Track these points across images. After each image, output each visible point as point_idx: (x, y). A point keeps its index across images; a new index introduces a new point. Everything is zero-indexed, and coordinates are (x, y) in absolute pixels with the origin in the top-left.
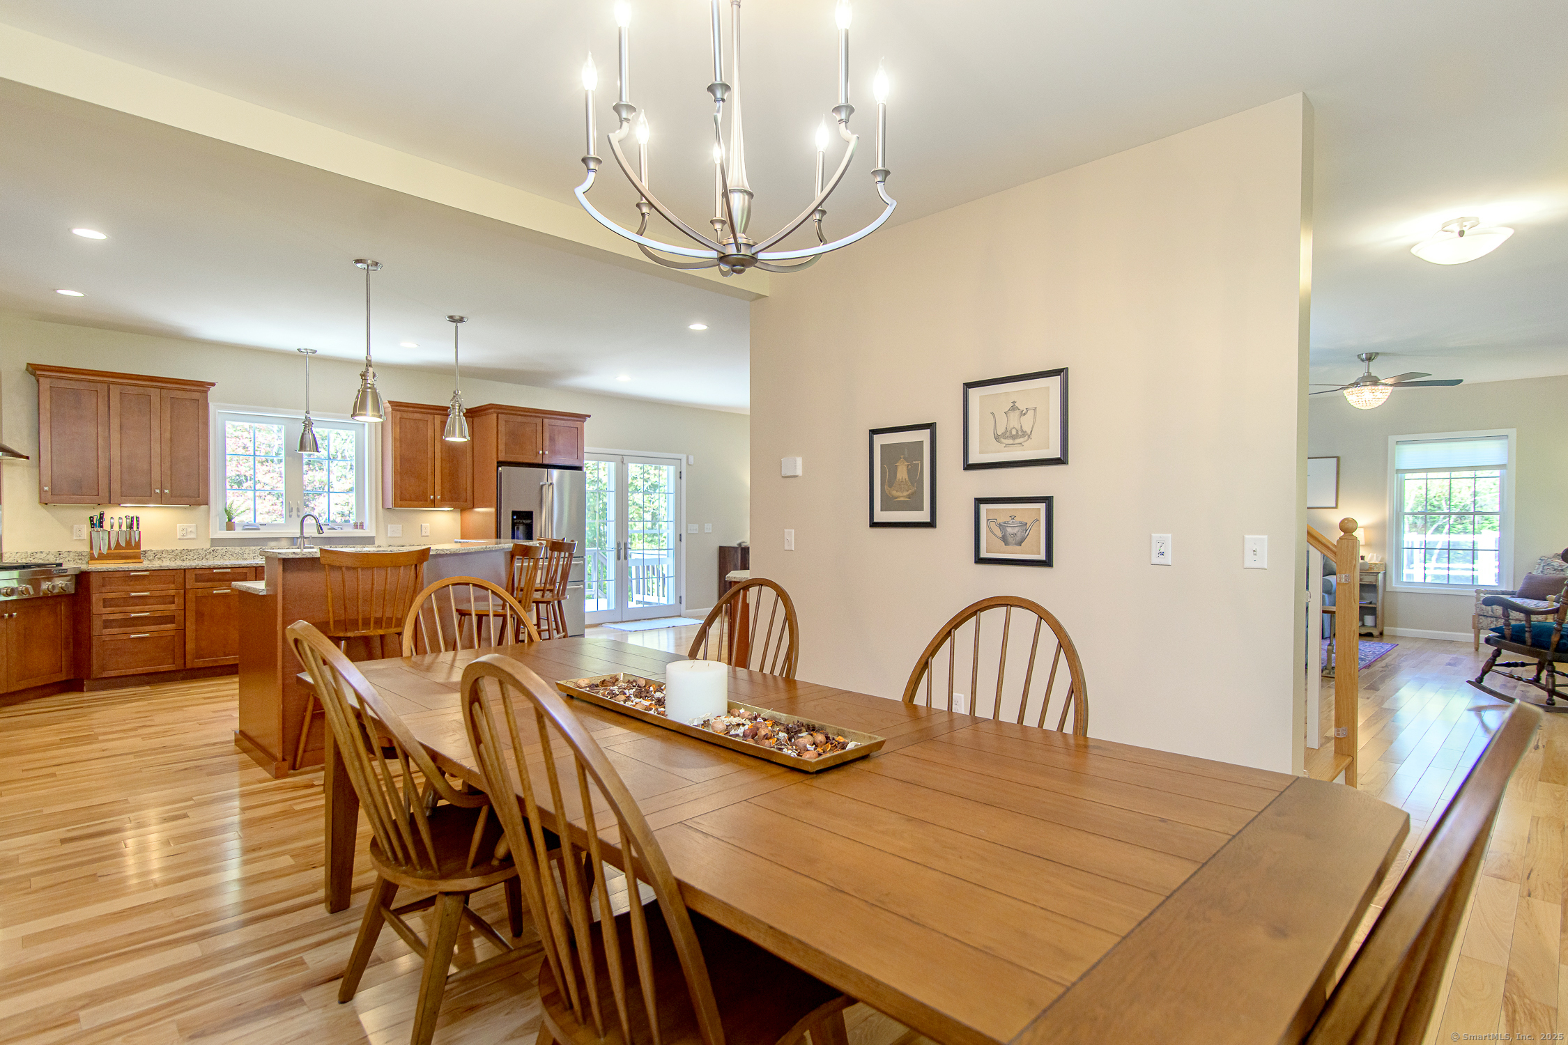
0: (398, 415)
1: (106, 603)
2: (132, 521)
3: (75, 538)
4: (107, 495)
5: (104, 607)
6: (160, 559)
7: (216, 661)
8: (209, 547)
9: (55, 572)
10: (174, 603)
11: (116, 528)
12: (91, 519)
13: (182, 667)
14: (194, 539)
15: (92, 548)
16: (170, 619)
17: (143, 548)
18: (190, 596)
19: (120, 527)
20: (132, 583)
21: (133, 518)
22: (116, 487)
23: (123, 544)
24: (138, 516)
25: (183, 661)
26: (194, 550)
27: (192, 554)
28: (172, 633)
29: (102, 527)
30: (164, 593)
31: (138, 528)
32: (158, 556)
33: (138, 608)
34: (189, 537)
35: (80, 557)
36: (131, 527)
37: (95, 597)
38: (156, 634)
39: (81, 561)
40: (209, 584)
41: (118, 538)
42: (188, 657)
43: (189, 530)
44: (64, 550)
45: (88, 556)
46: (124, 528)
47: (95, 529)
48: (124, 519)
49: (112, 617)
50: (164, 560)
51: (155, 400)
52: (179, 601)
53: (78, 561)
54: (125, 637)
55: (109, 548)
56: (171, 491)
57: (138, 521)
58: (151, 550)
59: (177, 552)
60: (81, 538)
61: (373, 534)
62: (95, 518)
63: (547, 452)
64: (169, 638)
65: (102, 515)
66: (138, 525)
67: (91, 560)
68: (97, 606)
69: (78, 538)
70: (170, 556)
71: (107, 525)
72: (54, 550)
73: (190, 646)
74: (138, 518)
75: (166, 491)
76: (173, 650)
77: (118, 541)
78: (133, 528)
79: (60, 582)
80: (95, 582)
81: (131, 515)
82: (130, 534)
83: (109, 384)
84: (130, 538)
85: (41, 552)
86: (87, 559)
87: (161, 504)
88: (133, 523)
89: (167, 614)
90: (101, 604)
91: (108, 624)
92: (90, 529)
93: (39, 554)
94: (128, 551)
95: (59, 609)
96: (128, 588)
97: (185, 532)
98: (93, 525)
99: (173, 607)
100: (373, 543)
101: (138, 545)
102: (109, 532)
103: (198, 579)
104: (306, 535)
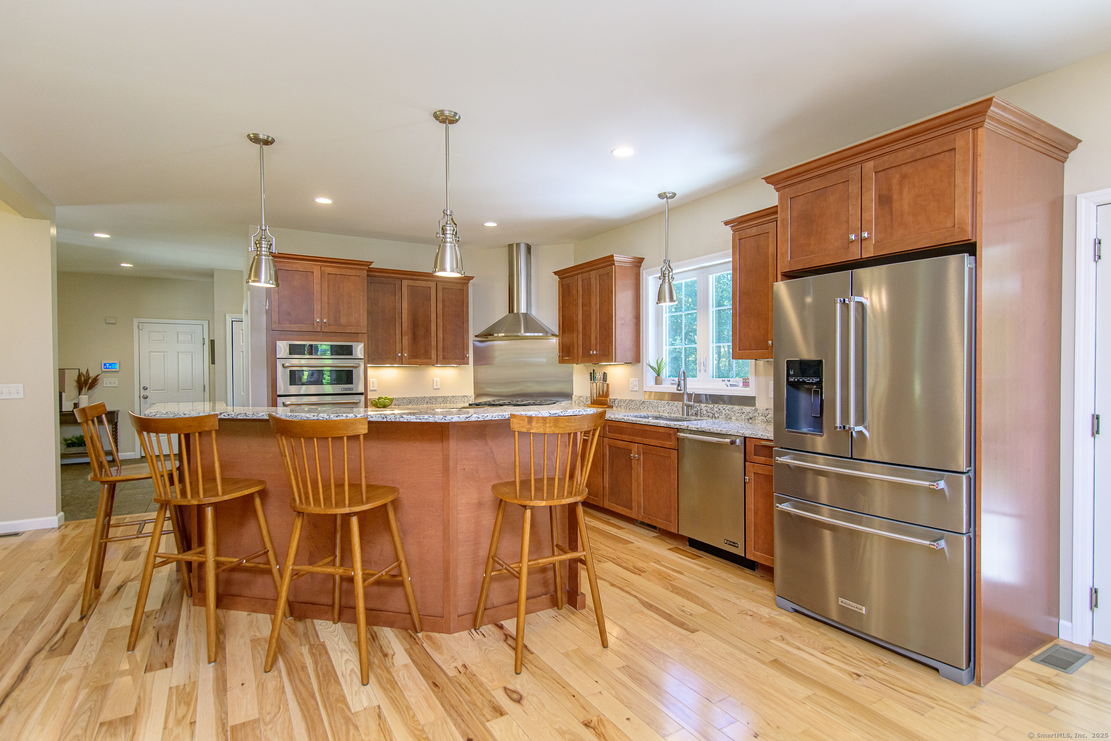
0: (737, 236)
4: (577, 357)
8: (642, 399)
12: (591, 374)
14: (637, 391)
17: (610, 397)
22: (580, 350)
29: (595, 380)
31: (606, 381)
32: (619, 404)
34: (635, 389)
43: (635, 383)
55: (597, 395)
61: (755, 394)
65: (594, 371)
66: (606, 378)
70: (625, 405)
74: (605, 374)
75: (595, 352)
94: (603, 399)
97: (633, 385)
98: (591, 379)
100: (754, 405)
101: (607, 394)
102: (596, 384)
104: (689, 391)
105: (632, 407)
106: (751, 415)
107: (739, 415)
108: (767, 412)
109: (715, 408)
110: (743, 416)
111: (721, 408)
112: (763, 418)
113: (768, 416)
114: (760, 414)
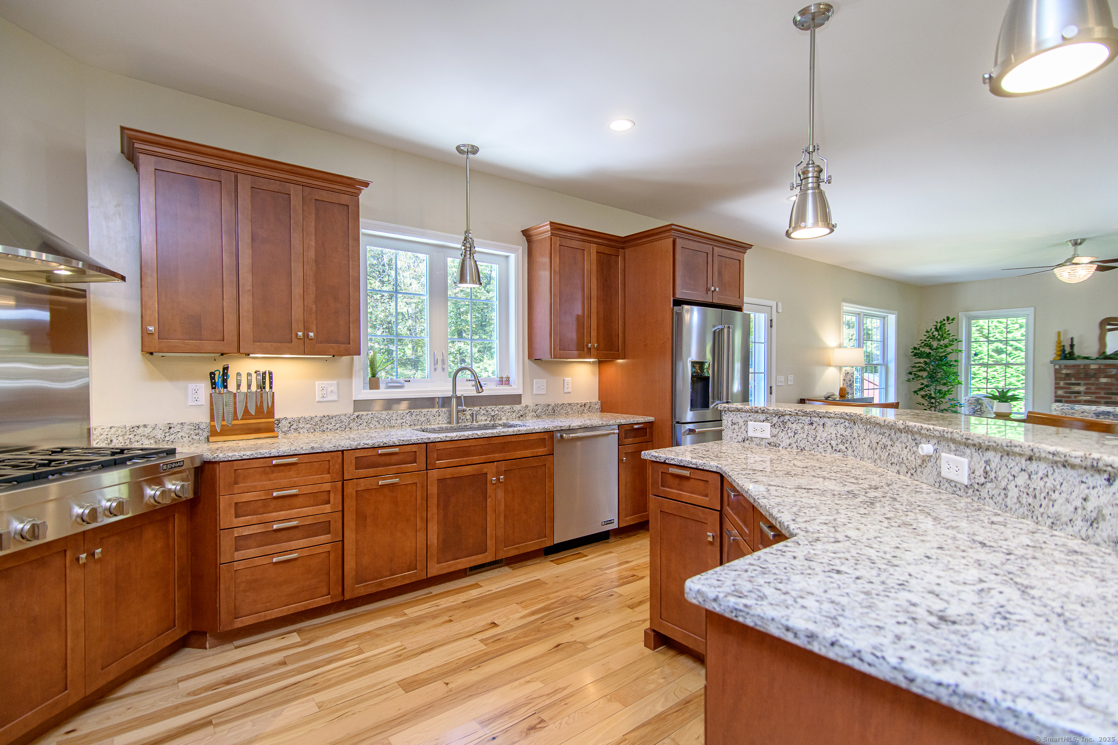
0: (557, 240)
1: (240, 509)
2: (264, 378)
3: (190, 404)
4: (236, 339)
5: (237, 516)
6: (296, 429)
7: (381, 584)
8: (351, 411)
9: (165, 467)
10: (328, 502)
11: (244, 388)
12: (212, 375)
13: (340, 599)
14: (335, 401)
15: (212, 418)
16: (324, 527)
17: (277, 416)
18: (350, 490)
19: (249, 386)
20: (274, 475)
21: (264, 373)
22: (247, 327)
23: (253, 411)
24: (271, 370)
25: (340, 589)
26: (335, 416)
27: (333, 421)
28: (328, 548)
29: (226, 387)
30: (315, 489)
31: (271, 388)
32: (294, 426)
33: (283, 514)
34: (329, 398)
35: (197, 431)
36: (262, 387)
37: (224, 502)
38: (305, 553)
39: (197, 437)
40: (371, 471)
41: (246, 403)
42: (348, 581)
43: (330, 389)
44: (175, 421)
45: (206, 430)
46: (254, 388)
47: (217, 391)
48: (254, 375)
49: (246, 532)
50: (301, 431)
51: (296, 201)
52: (335, 498)
53: (195, 437)
54: (265, 561)
55: (235, 417)
56: (316, 335)
57: (271, 378)
58: (286, 419)
59: (316, 419)
60: (198, 403)
61: (520, 392)
62: (217, 373)
63: (717, 289)
64: (324, 555)
65: (226, 369)
66: (271, 383)
67: (212, 435)
68: (226, 518)
69: (195, 403)
70: (308, 426)
71: (232, 386)
72: (162, 421)
73: (350, 564)
74: (270, 373)
75: (311, 334)
76: (328, 574)
77: (246, 407)
78: (264, 388)
79: (173, 485)
80: (223, 477)
81: (262, 370)
82: (262, 397)
83: (236, 172)
84: (262, 402)
85: (145, 426)
86: (206, 434)
87: (304, 354)
88: (265, 379)
89: (322, 519)
90: (233, 511)
91: (241, 543)
92: (210, 391)
93: (141, 429)
94: (259, 421)
95: (171, 528)
96: (268, 484)
97: (324, 392)
98: (214, 385)
99: (327, 508)
100: (520, 403)
101: (271, 413)
102: (235, 395)
103: (360, 463)
104: (459, 394)
105: (330, 427)
106: (521, 413)
107: (509, 414)
108: (537, 408)
109: (481, 410)
110: (514, 415)
111: (490, 410)
112: (533, 413)
113: (538, 411)
114: (531, 411)
